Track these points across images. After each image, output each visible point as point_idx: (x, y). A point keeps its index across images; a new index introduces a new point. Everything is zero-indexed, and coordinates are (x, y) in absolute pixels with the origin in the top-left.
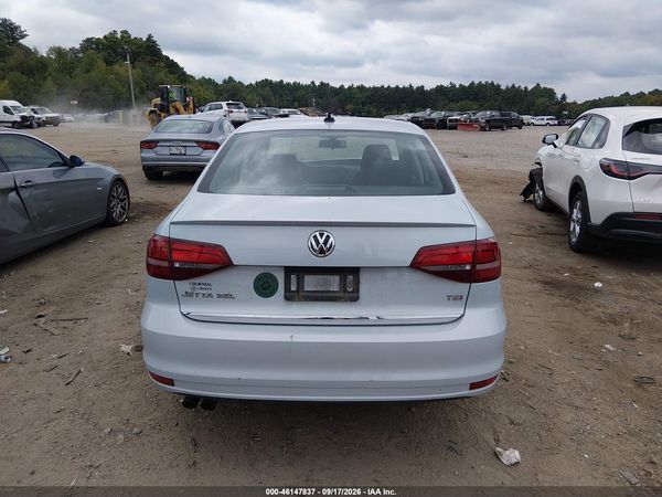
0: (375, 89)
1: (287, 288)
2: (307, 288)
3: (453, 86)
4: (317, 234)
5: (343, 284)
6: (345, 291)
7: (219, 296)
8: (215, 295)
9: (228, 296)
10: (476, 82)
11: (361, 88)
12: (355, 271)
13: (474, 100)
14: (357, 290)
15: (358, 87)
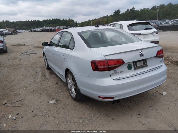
0: (25, 22)
1: (134, 67)
2: (138, 66)
3: (48, 20)
4: (141, 52)
5: (144, 63)
6: (145, 65)
7: (120, 72)
8: (119, 73)
9: (123, 72)
10: (54, 19)
11: (20, 22)
12: (146, 59)
13: (54, 23)
14: (147, 64)
15: (19, 21)
